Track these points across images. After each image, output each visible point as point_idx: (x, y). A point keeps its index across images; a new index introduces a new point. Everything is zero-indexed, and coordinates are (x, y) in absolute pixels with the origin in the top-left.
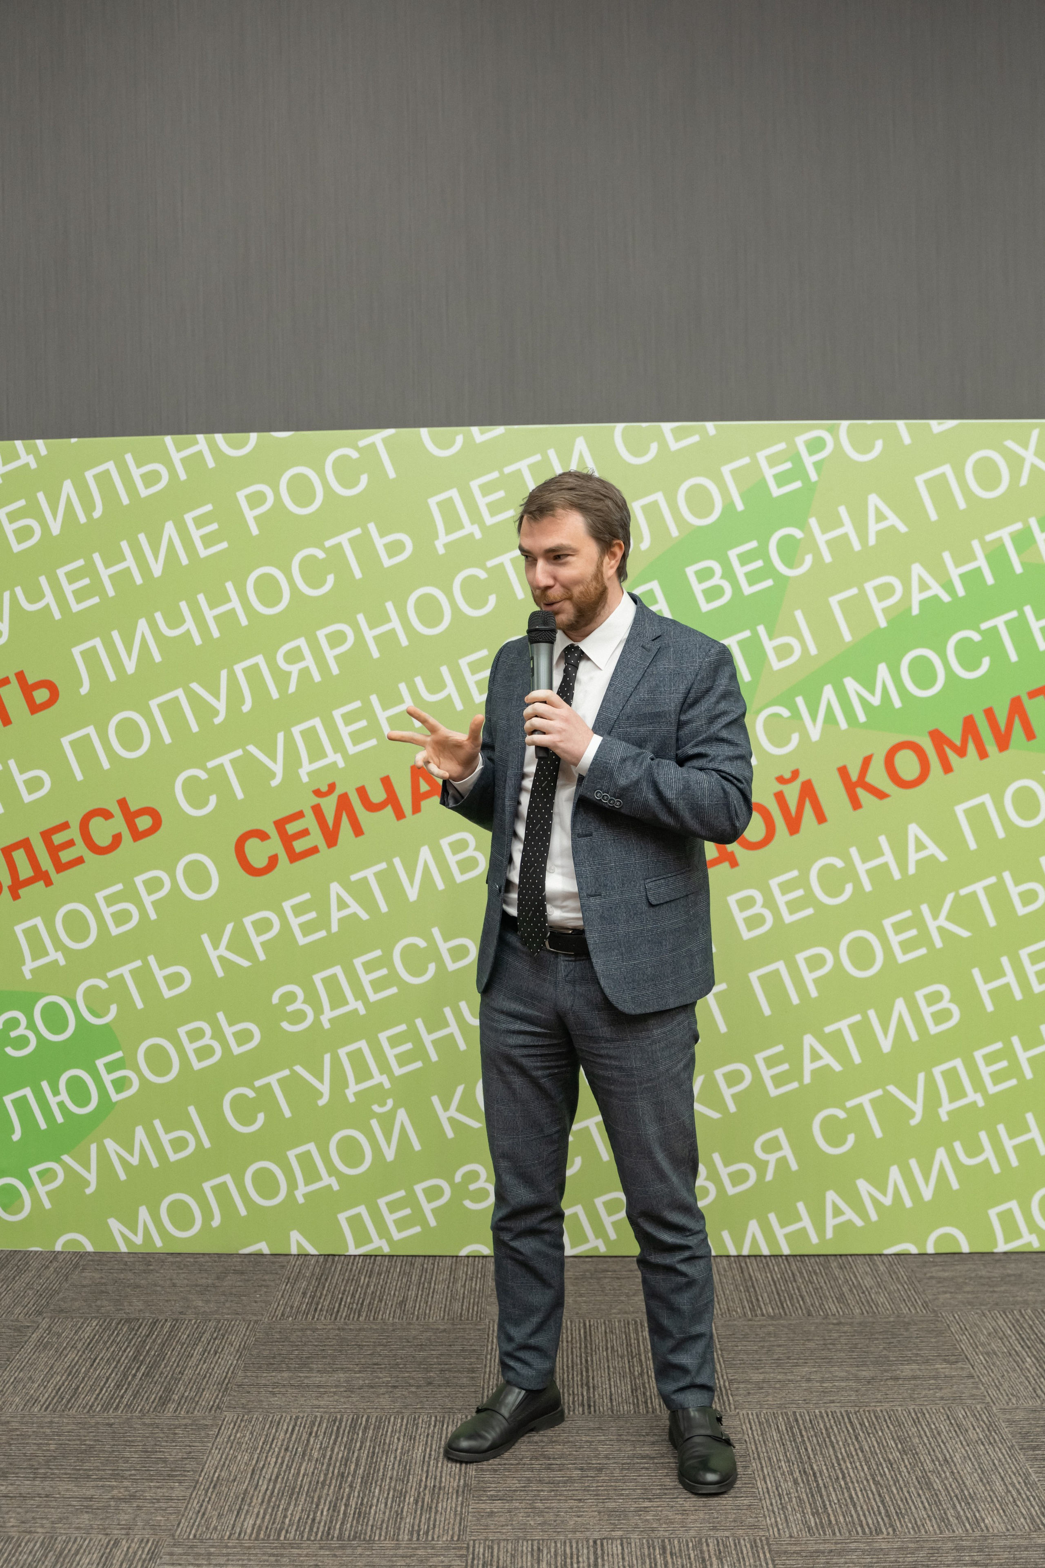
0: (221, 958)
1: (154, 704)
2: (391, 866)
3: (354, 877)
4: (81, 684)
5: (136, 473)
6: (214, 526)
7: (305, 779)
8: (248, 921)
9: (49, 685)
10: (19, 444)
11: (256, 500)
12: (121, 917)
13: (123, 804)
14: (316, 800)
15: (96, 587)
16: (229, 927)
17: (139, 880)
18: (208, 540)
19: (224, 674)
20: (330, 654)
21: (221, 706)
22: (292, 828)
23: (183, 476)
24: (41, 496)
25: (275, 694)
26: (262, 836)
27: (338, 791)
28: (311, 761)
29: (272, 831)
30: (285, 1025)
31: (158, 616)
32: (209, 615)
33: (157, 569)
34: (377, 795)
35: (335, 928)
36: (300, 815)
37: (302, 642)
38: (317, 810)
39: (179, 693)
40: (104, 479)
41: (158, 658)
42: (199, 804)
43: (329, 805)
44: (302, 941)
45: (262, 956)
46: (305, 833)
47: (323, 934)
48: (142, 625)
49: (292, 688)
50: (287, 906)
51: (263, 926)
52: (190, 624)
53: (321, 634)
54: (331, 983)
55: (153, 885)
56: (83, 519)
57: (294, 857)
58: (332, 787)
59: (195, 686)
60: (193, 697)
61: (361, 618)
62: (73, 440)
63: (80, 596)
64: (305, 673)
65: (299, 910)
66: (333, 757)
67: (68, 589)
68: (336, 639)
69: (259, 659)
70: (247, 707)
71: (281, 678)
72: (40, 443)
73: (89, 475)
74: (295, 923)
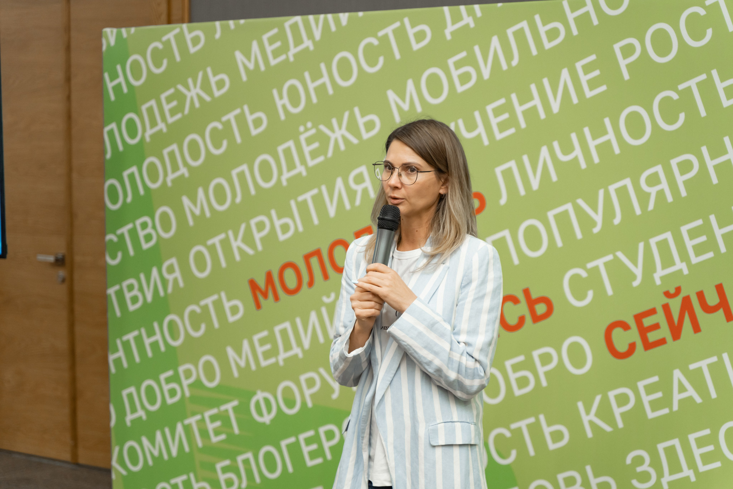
0: (591, 423)
1: (551, 214)
2: (721, 359)
3: (692, 367)
4: (500, 196)
5: (542, 30)
6: (597, 73)
7: (658, 282)
8: (612, 394)
9: (480, 197)
10: (462, 8)
11: (628, 51)
12: (523, 382)
13: (526, 292)
14: (666, 300)
15: (513, 121)
16: (598, 398)
17: (536, 354)
18: (593, 84)
19: (601, 192)
20: (680, 179)
21: (598, 218)
22: (647, 322)
23: (575, 32)
24: (477, 49)
25: (638, 211)
26: (625, 326)
27: (682, 294)
28: (664, 268)
29: (632, 323)
30: (635, 482)
31: (556, 144)
32: (592, 144)
33: (555, 107)
34: (713, 299)
35: (675, 407)
36: (652, 312)
37: (659, 169)
38: (666, 308)
39: (569, 207)
40: (520, 35)
41: (554, 178)
42: (580, 297)
43: (675, 305)
44: (651, 415)
45: (620, 425)
46: (656, 327)
47: (666, 411)
48: (544, 152)
49: (651, 207)
50: (641, 385)
51: (622, 400)
52: (578, 152)
53: (674, 162)
54: (671, 452)
55: (546, 359)
56: (505, 67)
57: (648, 346)
58: (678, 290)
59: (580, 202)
60: (578, 209)
61: (704, 150)
62: (500, 5)
63: (502, 126)
64: (661, 194)
65: (650, 389)
66: (680, 266)
67: (494, 121)
68: (685, 167)
69: (627, 182)
70: (617, 221)
71: (643, 198)
72: (477, 7)
73: (510, 32)
74: (646, 399)
